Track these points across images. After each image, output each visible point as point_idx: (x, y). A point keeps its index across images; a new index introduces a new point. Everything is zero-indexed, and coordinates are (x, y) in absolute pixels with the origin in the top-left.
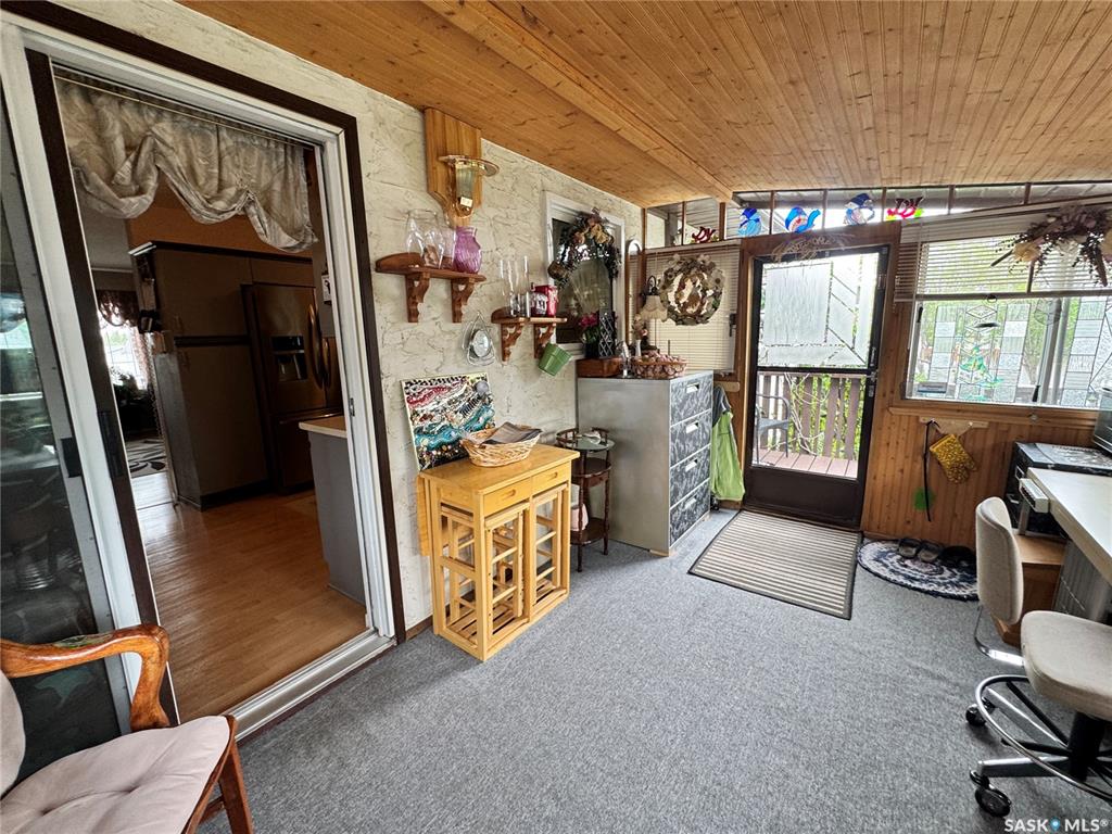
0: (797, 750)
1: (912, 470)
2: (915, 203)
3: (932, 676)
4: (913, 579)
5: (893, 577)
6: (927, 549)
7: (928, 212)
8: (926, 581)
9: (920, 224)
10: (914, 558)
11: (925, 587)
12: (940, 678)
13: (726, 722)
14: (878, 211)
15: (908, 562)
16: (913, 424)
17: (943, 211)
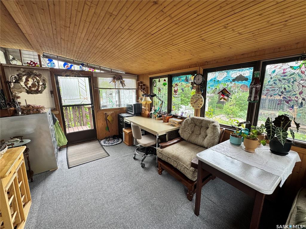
0: (121, 180)
1: (104, 123)
2: (94, 68)
3: (126, 156)
4: (112, 144)
5: (109, 145)
6: (111, 138)
7: (97, 71)
8: (114, 143)
9: (95, 73)
10: (110, 140)
11: (114, 144)
12: (127, 156)
13: (108, 187)
14: (87, 68)
15: (109, 141)
16: (103, 114)
17: (99, 71)
